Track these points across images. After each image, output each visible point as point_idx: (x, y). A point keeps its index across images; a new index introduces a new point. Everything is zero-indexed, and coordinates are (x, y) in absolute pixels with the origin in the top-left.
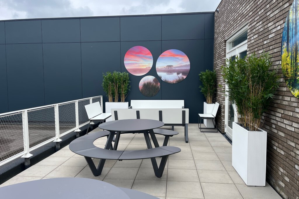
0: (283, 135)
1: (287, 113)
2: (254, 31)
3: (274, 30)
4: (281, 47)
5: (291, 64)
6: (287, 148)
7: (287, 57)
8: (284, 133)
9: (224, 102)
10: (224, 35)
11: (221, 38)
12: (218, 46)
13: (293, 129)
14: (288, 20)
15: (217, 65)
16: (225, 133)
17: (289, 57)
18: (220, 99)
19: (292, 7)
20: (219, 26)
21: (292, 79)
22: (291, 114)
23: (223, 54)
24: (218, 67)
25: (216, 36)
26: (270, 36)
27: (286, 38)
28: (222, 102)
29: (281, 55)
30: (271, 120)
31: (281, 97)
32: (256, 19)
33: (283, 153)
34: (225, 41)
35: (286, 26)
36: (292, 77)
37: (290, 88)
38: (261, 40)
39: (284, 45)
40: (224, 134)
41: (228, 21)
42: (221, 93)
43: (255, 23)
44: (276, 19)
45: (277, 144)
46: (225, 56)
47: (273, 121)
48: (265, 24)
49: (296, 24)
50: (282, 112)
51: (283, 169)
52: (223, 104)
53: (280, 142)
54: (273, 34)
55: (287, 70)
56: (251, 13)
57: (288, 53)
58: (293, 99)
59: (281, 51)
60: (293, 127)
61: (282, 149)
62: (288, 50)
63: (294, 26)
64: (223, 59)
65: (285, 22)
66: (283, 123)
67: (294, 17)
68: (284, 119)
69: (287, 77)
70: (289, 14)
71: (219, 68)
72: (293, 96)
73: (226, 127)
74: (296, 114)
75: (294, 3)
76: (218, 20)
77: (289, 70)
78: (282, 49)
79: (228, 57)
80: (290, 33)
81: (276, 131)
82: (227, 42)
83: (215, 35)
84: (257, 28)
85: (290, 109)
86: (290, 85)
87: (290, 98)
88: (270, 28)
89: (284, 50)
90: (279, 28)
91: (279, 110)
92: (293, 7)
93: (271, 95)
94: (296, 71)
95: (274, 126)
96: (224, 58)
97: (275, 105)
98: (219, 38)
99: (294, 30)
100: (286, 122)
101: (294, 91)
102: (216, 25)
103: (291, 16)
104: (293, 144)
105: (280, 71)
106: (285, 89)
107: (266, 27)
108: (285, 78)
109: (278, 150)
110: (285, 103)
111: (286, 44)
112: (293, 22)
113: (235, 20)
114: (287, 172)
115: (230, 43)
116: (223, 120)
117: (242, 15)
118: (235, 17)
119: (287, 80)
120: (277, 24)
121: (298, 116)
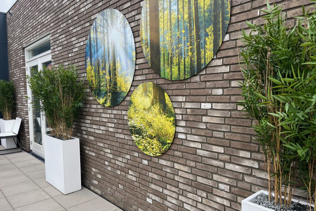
0: (92, 138)
1: (94, 119)
2: (58, 42)
3: (78, 45)
4: (86, 61)
5: (95, 77)
6: (97, 149)
7: (91, 70)
8: (94, 137)
9: (27, 116)
10: (22, 41)
11: (17, 44)
12: (13, 53)
13: (101, 132)
14: (90, 38)
15: (14, 75)
16: (31, 150)
17: (93, 71)
18: (22, 113)
19: (92, 27)
20: (14, 31)
21: (97, 89)
22: (98, 119)
23: (22, 63)
24: (15, 76)
25: (10, 41)
26: (75, 50)
27: (89, 54)
28: (25, 116)
29: (86, 68)
30: (82, 127)
31: (88, 106)
32: (59, 31)
33: (94, 154)
34: (23, 49)
35: (89, 43)
36: (96, 88)
37: (96, 97)
38: (66, 53)
39: (88, 59)
40: (30, 152)
41: (25, 26)
42: (22, 107)
43: (58, 35)
44: (79, 35)
45: (88, 148)
46: (24, 65)
47: (83, 128)
48: (68, 37)
49: (97, 42)
50: (91, 118)
51: (95, 168)
52: (27, 119)
53: (91, 145)
54: (77, 48)
55: (92, 81)
56: (52, 24)
57: (92, 67)
58: (99, 107)
59: (86, 64)
60: (101, 130)
61: (93, 152)
62: (91, 64)
63: (95, 44)
64: (22, 68)
65: (87, 39)
66: (92, 128)
67: (95, 36)
68: (92, 124)
69: (93, 88)
70: (90, 33)
71: (17, 78)
72: (99, 104)
73: (31, 144)
74: (102, 118)
75: (94, 24)
76: (12, 23)
77: (94, 82)
78: (86, 63)
79: (28, 66)
80: (93, 50)
81: (86, 137)
82: (25, 49)
83: (9, 39)
84: (61, 40)
85: (97, 115)
86: (96, 95)
87: (96, 105)
88: (74, 43)
89: (88, 64)
90: (82, 43)
91: (88, 117)
92: (94, 28)
93: (81, 104)
94: (99, 82)
95: (84, 133)
96: (24, 67)
97: (84, 113)
98: (14, 44)
99: (95, 47)
100: (94, 127)
101: (99, 100)
102: (9, 29)
103: (92, 35)
104: (102, 145)
105: (86, 83)
106: (91, 98)
107: (69, 41)
108: (91, 88)
109: (90, 153)
110: (92, 110)
111: (89, 59)
112: (94, 40)
113: (34, 28)
114: (99, 170)
115: (29, 51)
116: (28, 137)
117: (42, 24)
118: (34, 24)
119: (93, 90)
120: (80, 40)
121: (104, 120)
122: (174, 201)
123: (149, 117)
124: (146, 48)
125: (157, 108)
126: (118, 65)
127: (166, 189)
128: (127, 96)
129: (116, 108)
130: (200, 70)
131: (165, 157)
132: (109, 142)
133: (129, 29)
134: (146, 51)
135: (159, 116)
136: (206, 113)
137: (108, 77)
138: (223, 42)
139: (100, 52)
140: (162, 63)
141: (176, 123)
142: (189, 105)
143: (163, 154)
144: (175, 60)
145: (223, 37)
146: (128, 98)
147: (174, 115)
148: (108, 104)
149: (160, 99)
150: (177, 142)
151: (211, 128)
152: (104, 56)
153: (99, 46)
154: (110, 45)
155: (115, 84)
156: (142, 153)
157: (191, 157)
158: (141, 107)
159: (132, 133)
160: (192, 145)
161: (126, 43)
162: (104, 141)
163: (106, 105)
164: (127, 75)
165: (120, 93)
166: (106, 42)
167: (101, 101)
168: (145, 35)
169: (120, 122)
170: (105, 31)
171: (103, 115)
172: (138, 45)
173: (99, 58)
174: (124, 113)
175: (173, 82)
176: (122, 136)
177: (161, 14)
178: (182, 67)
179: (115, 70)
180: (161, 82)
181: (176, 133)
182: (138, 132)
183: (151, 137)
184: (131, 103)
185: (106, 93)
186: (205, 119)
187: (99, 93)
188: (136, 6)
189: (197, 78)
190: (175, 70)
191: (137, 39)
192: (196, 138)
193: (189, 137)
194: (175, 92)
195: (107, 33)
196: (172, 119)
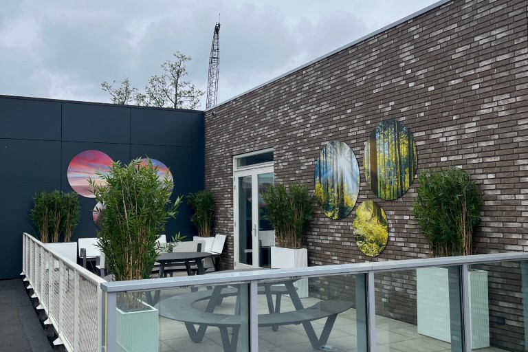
0: (319, 248)
1: (322, 230)
2: (283, 158)
3: (306, 164)
4: (314, 179)
5: (324, 193)
7: (320, 188)
9: (232, 233)
12: (215, 160)
13: (328, 242)
14: (320, 161)
15: (213, 184)
18: (225, 229)
19: (322, 151)
20: (217, 134)
22: (326, 230)
23: (229, 172)
24: (217, 186)
26: (302, 168)
27: (318, 173)
28: (230, 233)
29: (315, 185)
31: (316, 219)
32: (284, 148)
34: (232, 156)
35: (318, 164)
36: (325, 203)
37: (324, 211)
38: (293, 169)
41: (236, 134)
43: (284, 151)
44: (308, 156)
45: (314, 258)
47: (309, 240)
48: (296, 155)
50: (318, 230)
52: (231, 236)
53: (318, 255)
54: (305, 167)
55: (320, 197)
56: (277, 140)
57: (321, 185)
58: (327, 219)
59: (315, 182)
60: (328, 240)
61: (320, 261)
62: (320, 182)
63: (325, 166)
64: (228, 177)
65: (316, 161)
66: (319, 239)
67: (325, 160)
68: (319, 236)
69: (321, 203)
70: (320, 156)
71: (220, 189)
72: (327, 217)
74: (330, 230)
75: (324, 150)
77: (322, 198)
80: (322, 171)
81: (313, 248)
82: (234, 158)
83: (207, 143)
84: (287, 157)
85: (324, 227)
86: (324, 209)
87: (324, 218)
88: (302, 161)
89: (317, 181)
90: (311, 163)
91: (315, 229)
92: (324, 152)
93: (310, 217)
94: (328, 198)
95: (311, 244)
96: (231, 177)
97: (311, 226)
98: (217, 149)
99: (325, 169)
100: (321, 237)
101: (327, 213)
103: (322, 158)
104: (329, 253)
105: (314, 198)
106: (319, 212)
107: (297, 158)
108: (319, 203)
110: (320, 223)
111: (318, 178)
112: (324, 163)
115: (238, 160)
116: (232, 257)
117: (264, 137)
118: (252, 135)
119: (321, 205)
120: (309, 160)
121: (332, 231)
122: (389, 288)
123: (370, 226)
124: (368, 176)
125: (375, 220)
126: (345, 185)
127: (383, 280)
128: (353, 210)
129: (343, 220)
130: (402, 195)
131: (382, 255)
132: (336, 250)
133: (355, 159)
134: (368, 177)
135: (377, 225)
136: (406, 222)
137: (336, 195)
138: (414, 179)
139: (329, 173)
140: (379, 187)
141: (388, 230)
142: (397, 217)
143: (380, 253)
144: (388, 187)
145: (414, 176)
146: (353, 212)
147: (388, 224)
148: (336, 217)
149: (377, 213)
150: (390, 243)
151: (410, 232)
152: (333, 177)
153: (328, 168)
154: (339, 169)
155: (343, 200)
156: (365, 255)
157: (399, 253)
158: (364, 219)
159: (356, 240)
160: (399, 244)
161: (352, 170)
162: (331, 250)
163: (334, 218)
164: (353, 193)
165: (347, 208)
166: (335, 166)
167: (329, 214)
168: (367, 166)
169: (347, 232)
170: (335, 157)
171: (331, 227)
172: (361, 172)
173: (328, 178)
174: (350, 224)
175: (387, 201)
176: (348, 244)
177: (378, 154)
178: (392, 191)
179: (342, 189)
180: (378, 200)
181: (389, 237)
182: (362, 239)
183: (372, 242)
184: (355, 216)
185: (334, 207)
186: (406, 226)
187: (327, 207)
188: (360, 144)
189: (401, 200)
190: (388, 193)
191: (361, 168)
192: (401, 239)
193: (398, 239)
194: (388, 208)
195: (336, 159)
196: (386, 227)
